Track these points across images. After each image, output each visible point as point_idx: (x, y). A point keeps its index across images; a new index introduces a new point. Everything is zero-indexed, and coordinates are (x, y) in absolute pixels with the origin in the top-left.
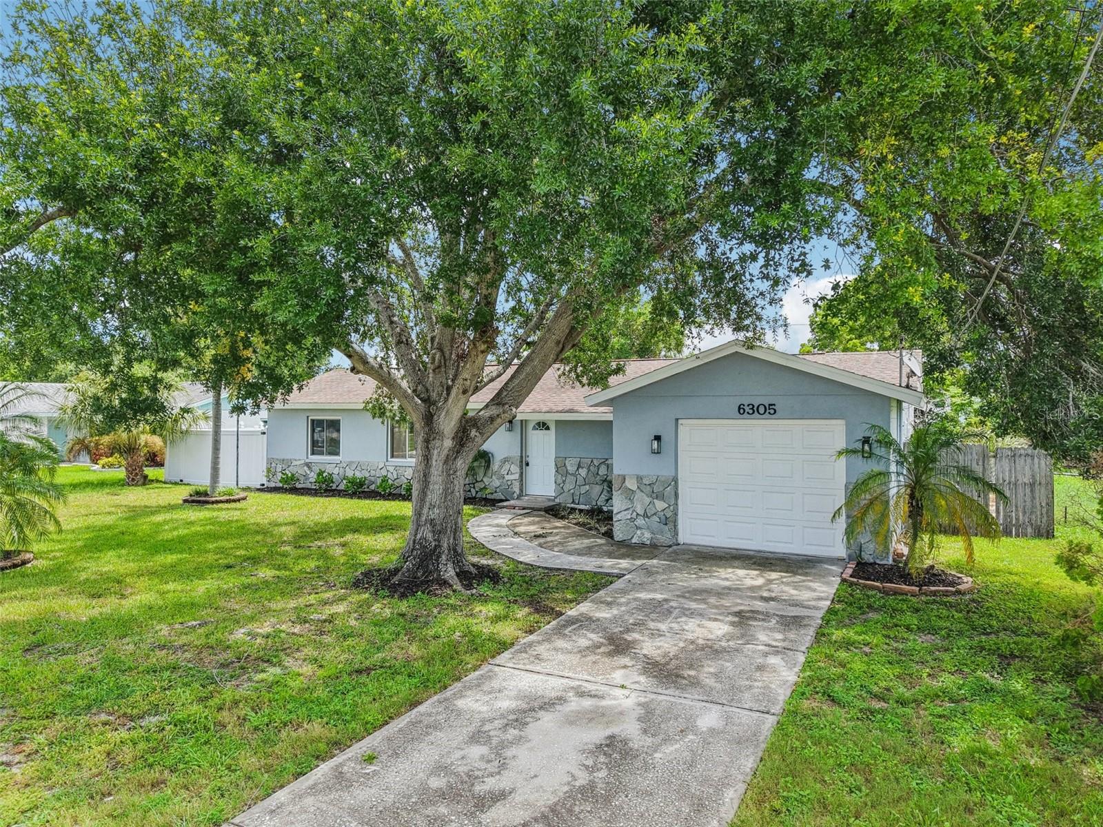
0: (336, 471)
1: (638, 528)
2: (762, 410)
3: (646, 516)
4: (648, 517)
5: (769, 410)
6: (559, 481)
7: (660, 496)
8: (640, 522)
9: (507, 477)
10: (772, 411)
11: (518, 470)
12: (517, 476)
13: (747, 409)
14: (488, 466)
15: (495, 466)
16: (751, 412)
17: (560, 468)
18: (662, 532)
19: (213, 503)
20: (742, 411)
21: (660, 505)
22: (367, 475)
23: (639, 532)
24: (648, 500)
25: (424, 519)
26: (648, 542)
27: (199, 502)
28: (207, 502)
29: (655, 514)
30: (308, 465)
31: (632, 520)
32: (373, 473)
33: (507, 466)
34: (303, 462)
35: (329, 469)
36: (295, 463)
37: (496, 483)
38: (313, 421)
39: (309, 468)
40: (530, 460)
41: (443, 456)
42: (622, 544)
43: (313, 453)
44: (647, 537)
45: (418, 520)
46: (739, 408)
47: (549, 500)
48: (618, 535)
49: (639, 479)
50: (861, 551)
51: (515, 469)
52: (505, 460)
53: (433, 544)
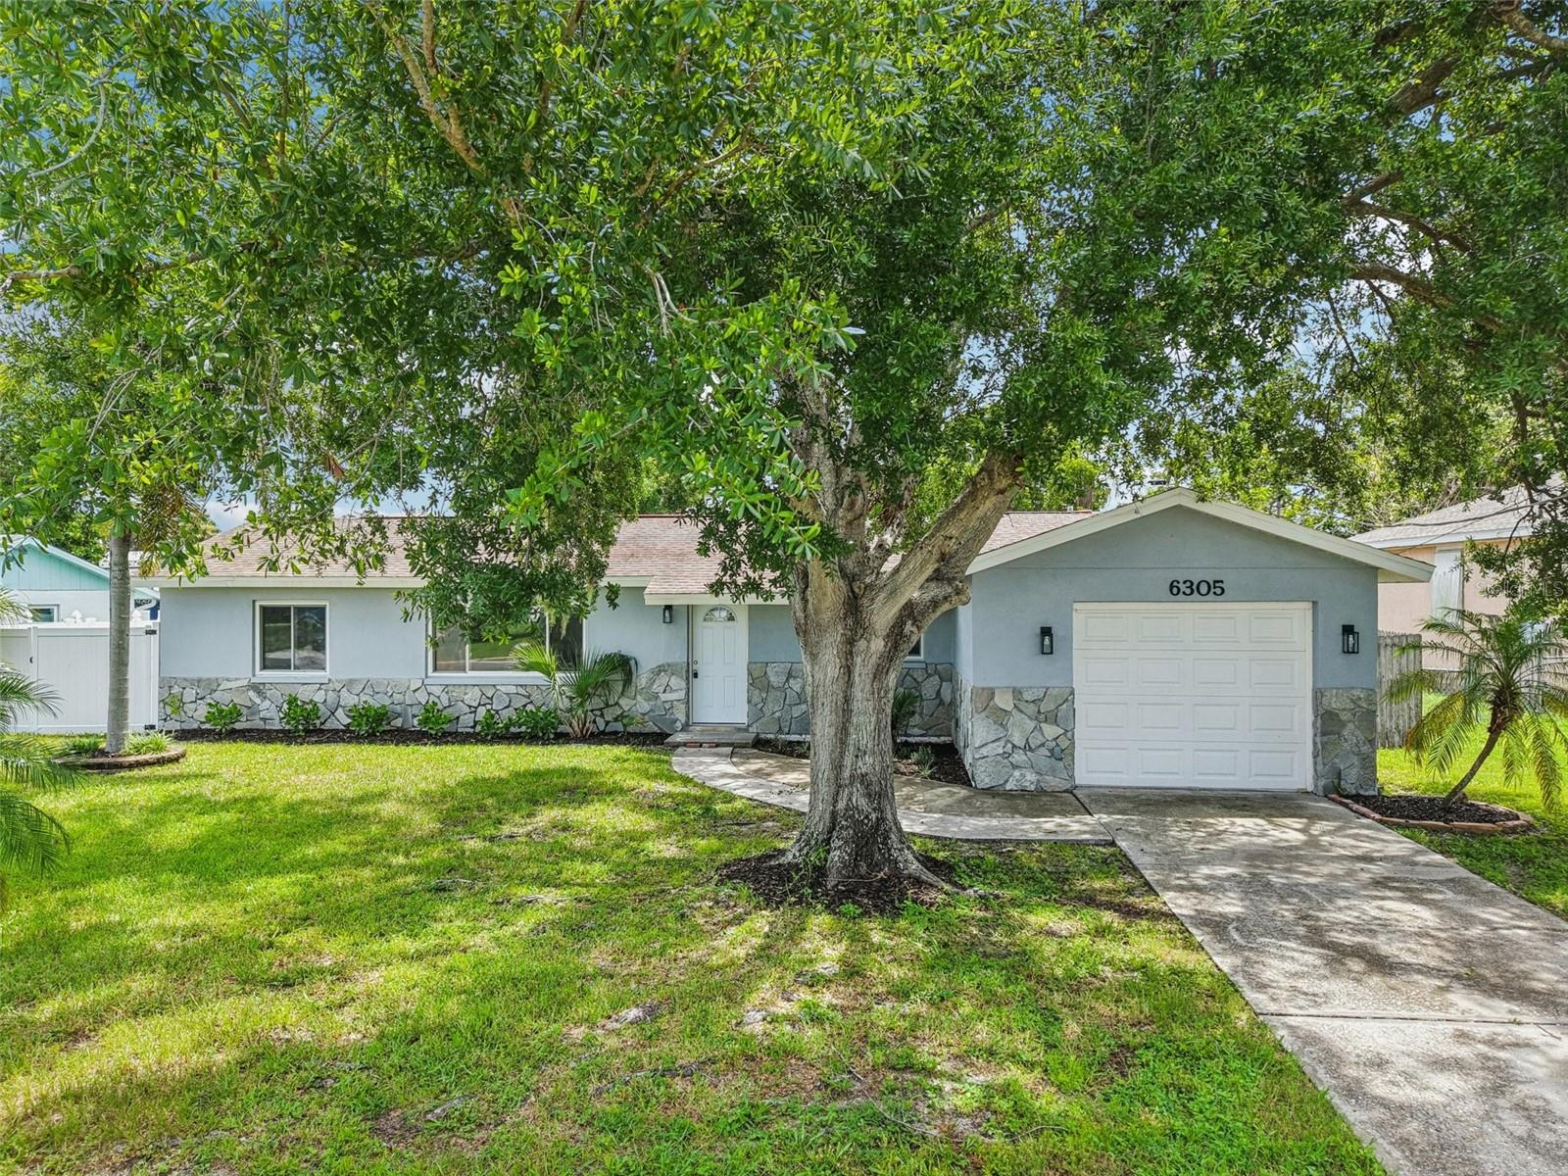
0: (319, 698)
1: (1015, 767)
2: (1204, 589)
3: (1027, 748)
4: (1031, 749)
5: (1215, 589)
6: (756, 699)
7: (1053, 718)
8: (1019, 757)
9: (663, 697)
10: (1219, 591)
11: (683, 684)
12: (682, 695)
13: (1183, 587)
14: (628, 680)
15: (642, 680)
16: (1188, 591)
17: (758, 681)
18: (1053, 771)
19: (131, 766)
20: (1175, 591)
21: (1051, 731)
22: (387, 702)
23: (1017, 773)
24: (1032, 724)
25: (846, 774)
26: (1032, 788)
27: (100, 766)
28: (120, 767)
29: (1043, 745)
30: (258, 688)
31: (1006, 755)
32: (398, 698)
33: (663, 679)
34: (245, 683)
35: (304, 694)
36: (225, 685)
37: (643, 706)
38: (264, 609)
39: (259, 692)
40: (700, 668)
41: (870, 667)
42: (991, 792)
43: (264, 667)
44: (1030, 780)
45: (837, 777)
46: (1172, 586)
47: (739, 730)
48: (983, 778)
49: (1017, 693)
50: (1340, 779)
51: (677, 682)
52: (660, 670)
53: (873, 816)
